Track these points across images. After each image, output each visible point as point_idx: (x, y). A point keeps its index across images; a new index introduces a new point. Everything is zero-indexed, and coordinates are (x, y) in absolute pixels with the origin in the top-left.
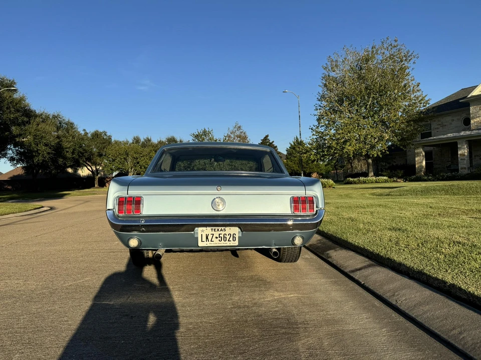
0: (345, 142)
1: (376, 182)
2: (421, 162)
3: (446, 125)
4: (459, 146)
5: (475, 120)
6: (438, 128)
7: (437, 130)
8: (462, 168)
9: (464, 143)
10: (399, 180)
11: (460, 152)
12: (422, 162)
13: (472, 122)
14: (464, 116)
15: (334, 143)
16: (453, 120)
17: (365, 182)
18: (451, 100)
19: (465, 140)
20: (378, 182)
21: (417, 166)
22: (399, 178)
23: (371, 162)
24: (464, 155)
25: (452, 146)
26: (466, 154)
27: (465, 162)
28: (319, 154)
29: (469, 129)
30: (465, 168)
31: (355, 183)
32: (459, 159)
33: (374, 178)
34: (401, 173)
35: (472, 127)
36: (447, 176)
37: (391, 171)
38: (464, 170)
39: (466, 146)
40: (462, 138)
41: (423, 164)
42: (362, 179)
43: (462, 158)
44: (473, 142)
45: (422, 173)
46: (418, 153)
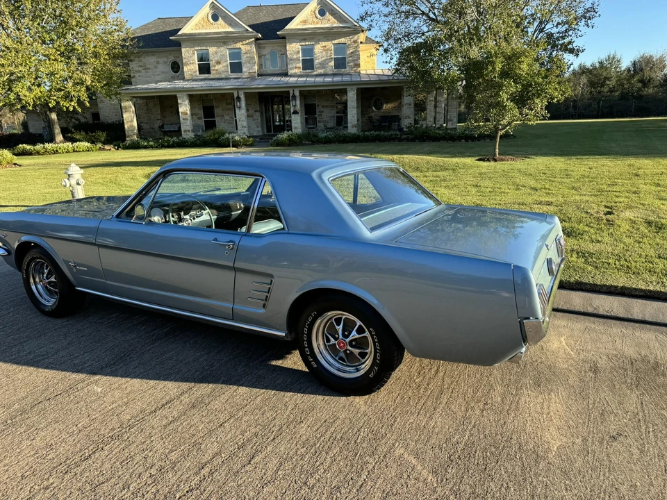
0: (11, 81)
1: (74, 151)
2: (130, 120)
3: (149, 69)
4: (179, 101)
5: (189, 68)
6: (139, 71)
7: (139, 74)
8: (185, 131)
9: (185, 98)
10: (107, 147)
11: (181, 109)
12: (132, 121)
13: (185, 69)
14: (172, 59)
16: (158, 63)
17: (56, 152)
18: (150, 33)
19: (186, 93)
20: (76, 151)
21: (126, 126)
22: (104, 143)
23: (56, 118)
24: (186, 114)
25: (167, 103)
26: (189, 112)
27: (188, 122)
29: (183, 79)
30: (189, 131)
31: (38, 153)
32: (181, 119)
33: (69, 145)
34: (103, 135)
35: (187, 76)
36: (173, 141)
37: (87, 133)
38: (188, 135)
39: (187, 102)
40: (183, 90)
41: (135, 124)
42: (49, 146)
43: (184, 117)
44: (194, 98)
45: (135, 137)
46: (126, 108)
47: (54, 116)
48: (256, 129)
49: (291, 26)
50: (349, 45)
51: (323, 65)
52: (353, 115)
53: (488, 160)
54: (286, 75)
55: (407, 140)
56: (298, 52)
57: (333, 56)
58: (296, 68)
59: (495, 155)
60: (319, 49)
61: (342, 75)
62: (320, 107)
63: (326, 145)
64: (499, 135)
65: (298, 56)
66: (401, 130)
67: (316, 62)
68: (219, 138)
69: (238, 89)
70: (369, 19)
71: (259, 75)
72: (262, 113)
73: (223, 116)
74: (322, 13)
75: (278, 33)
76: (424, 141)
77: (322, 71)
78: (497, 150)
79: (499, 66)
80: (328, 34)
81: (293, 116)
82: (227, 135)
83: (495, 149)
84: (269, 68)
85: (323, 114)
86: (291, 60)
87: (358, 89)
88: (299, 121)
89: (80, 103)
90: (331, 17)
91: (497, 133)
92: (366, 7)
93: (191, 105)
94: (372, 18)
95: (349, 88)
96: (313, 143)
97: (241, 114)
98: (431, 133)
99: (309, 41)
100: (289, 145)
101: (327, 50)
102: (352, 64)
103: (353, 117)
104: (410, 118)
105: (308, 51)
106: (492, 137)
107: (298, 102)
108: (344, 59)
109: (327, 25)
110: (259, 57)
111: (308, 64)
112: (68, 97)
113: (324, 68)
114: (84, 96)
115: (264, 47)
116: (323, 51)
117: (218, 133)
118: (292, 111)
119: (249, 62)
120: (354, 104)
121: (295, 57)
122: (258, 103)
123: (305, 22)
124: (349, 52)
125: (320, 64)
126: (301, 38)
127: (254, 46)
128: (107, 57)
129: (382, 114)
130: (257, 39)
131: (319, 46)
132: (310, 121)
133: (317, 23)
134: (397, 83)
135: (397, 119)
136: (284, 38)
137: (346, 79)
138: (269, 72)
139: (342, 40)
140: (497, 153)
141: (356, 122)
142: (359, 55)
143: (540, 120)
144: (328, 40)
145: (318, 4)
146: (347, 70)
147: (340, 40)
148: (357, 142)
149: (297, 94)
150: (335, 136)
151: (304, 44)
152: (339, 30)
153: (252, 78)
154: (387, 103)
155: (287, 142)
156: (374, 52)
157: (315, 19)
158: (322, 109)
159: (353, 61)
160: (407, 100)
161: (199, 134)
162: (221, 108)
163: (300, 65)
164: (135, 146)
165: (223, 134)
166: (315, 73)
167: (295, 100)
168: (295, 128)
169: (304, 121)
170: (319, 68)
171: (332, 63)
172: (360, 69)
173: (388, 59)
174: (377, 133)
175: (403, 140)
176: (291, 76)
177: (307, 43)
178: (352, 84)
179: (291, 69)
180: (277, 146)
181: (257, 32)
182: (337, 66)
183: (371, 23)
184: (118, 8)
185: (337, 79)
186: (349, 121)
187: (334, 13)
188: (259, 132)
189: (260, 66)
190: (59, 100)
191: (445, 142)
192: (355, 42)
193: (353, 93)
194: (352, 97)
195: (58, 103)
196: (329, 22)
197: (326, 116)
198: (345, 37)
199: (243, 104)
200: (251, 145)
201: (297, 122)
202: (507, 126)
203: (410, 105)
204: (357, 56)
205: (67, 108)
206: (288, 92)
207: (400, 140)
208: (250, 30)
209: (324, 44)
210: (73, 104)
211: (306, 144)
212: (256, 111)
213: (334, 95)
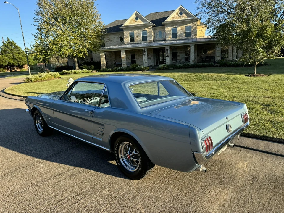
0: (61, 47)
1: (82, 73)
2: (103, 61)
3: (111, 40)
4: (121, 53)
5: (126, 39)
6: (108, 41)
7: (108, 43)
8: (123, 65)
9: (124, 51)
10: (94, 71)
11: (122, 56)
12: (104, 61)
13: (125, 40)
14: (120, 36)
15: (54, 47)
16: (115, 38)
17: (75, 73)
18: (112, 26)
20: (83, 73)
21: (101, 63)
22: (93, 70)
23: (76, 60)
24: (124, 58)
25: (117, 53)
26: (125, 57)
27: (125, 61)
28: (44, 54)
29: (124, 44)
31: (69, 73)
32: (122, 60)
33: (80, 70)
34: (93, 67)
35: (125, 43)
36: (118, 69)
37: (87, 66)
38: (124, 66)
39: (124, 53)
40: (123, 48)
41: (105, 62)
42: (73, 71)
43: (123, 59)
44: (127, 51)
45: (105, 67)
46: (102, 56)
47: (76, 59)
48: (152, 63)
49: (168, 20)
50: (193, 26)
51: (180, 35)
52: (193, 56)
53: (251, 76)
54: (165, 40)
55: (217, 66)
56: (170, 31)
57: (185, 32)
58: (169, 38)
59: (254, 73)
60: (179, 29)
61: (189, 39)
62: (179, 53)
63: (179, 69)
64: (256, 64)
65: (170, 32)
66: (215, 62)
67: (178, 34)
68: (135, 67)
69: (144, 47)
70: (200, 15)
71: (154, 41)
72: (154, 57)
73: (138, 58)
74: (181, 14)
75: (162, 23)
76: (225, 67)
77: (180, 38)
78: (255, 71)
79: (255, 33)
80: (183, 22)
81: (166, 57)
82: (139, 66)
83: (254, 71)
84: (158, 38)
85: (180, 56)
86: (167, 34)
87: (195, 45)
88: (169, 59)
89: (85, 54)
90: (185, 15)
91: (255, 63)
92: (199, 10)
93: (126, 54)
94: (201, 15)
95: (191, 45)
96: (174, 68)
97: (145, 57)
98: (228, 63)
99: (175, 26)
100: (163, 70)
101: (182, 29)
102: (193, 34)
103: (193, 57)
104: (219, 57)
105: (174, 30)
106: (253, 65)
107: (169, 52)
108: (190, 32)
109: (183, 19)
110: (154, 34)
111: (174, 35)
112: (80, 52)
113: (181, 37)
114: (86, 52)
115: (156, 29)
116: (181, 30)
117: (135, 65)
118: (166, 55)
119: (150, 36)
120: (194, 51)
121: (169, 33)
122: (153, 53)
123: (173, 18)
124: (192, 29)
125: (179, 35)
126: (172, 25)
127: (152, 29)
128: (95, 36)
129: (207, 55)
130: (153, 26)
131: (179, 27)
132: (174, 59)
133: (179, 18)
134: (213, 42)
135: (214, 57)
136: (164, 25)
137: (190, 41)
138: (158, 40)
139: (189, 25)
140: (255, 73)
141: (194, 59)
142: (197, 31)
143: (277, 57)
144: (183, 25)
145: (179, 10)
146: (191, 37)
147: (188, 25)
148: (193, 68)
149: (168, 48)
150: (184, 65)
151: (173, 27)
152: (188, 20)
153: (151, 42)
154: (209, 50)
155: (163, 68)
156: (203, 29)
157: (178, 17)
158: (179, 54)
159: (194, 33)
160: (218, 49)
161: (128, 66)
162: (138, 55)
163: (171, 36)
164: (104, 71)
165: (137, 66)
166: (177, 39)
167: (168, 51)
168: (167, 62)
169: (171, 59)
170: (179, 37)
171: (185, 35)
172: (197, 36)
173: (209, 32)
174: (203, 63)
175: (215, 66)
176: (167, 41)
177: (174, 27)
178: (192, 43)
179: (167, 38)
180: (158, 70)
181: (153, 23)
182: (186, 36)
183: (201, 17)
184: (100, 17)
185: (186, 41)
186: (191, 59)
187: (187, 14)
188: (152, 64)
189: (154, 37)
190: (77, 53)
191: (234, 67)
192: (195, 25)
193: (193, 46)
194: (192, 48)
195: (77, 55)
196: (184, 17)
197: (181, 57)
198: (190, 23)
199: (146, 53)
200: (148, 70)
201: (168, 60)
202: (260, 60)
203: (219, 51)
204: (195, 31)
205: (80, 56)
206: (165, 48)
207: (214, 66)
208: (151, 23)
209: (181, 27)
210: (82, 55)
211: (171, 69)
212: (152, 56)
213: (185, 48)
